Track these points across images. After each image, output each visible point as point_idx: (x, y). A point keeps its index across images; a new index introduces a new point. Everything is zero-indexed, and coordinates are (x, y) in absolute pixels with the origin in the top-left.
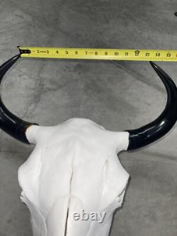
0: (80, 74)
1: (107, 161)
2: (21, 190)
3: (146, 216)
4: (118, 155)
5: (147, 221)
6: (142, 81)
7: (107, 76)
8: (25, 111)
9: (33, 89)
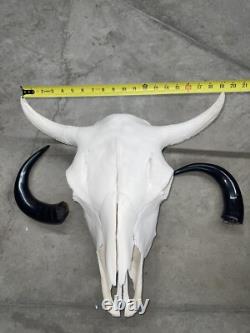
0: (114, 46)
1: (150, 160)
2: (71, 191)
3: (198, 206)
4: (163, 151)
5: (199, 210)
6: (198, 46)
7: (151, 44)
8: (56, 107)
9: (59, 77)
